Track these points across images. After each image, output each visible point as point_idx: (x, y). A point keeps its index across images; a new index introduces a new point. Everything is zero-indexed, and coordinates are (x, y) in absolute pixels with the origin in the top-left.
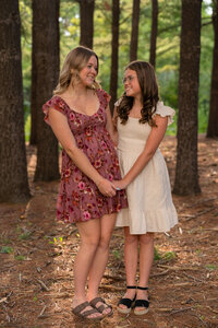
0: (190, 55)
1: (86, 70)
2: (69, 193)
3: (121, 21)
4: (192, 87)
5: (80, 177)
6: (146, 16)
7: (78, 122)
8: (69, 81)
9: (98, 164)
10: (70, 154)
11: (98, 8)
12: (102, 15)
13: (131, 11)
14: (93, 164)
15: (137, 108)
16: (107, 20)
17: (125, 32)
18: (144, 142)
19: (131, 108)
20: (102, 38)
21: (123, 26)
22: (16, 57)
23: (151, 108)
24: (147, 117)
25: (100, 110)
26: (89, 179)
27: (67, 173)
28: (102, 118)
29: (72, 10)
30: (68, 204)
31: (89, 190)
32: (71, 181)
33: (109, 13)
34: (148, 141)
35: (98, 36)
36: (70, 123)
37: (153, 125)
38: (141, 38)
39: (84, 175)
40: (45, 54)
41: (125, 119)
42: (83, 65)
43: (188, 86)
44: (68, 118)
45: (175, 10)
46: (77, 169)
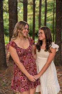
0: (59, 19)
1: (24, 30)
2: (16, 80)
3: (35, 8)
4: (60, 30)
5: (21, 74)
6: (43, 6)
7: (21, 52)
8: (17, 35)
9: (28, 69)
10: (17, 64)
11: (29, 4)
12: (30, 6)
13: (39, 5)
14: (26, 69)
15: (44, 45)
16: (31, 8)
17: (37, 11)
18: (47, 59)
19: (41, 45)
20: (30, 13)
21: (36, 9)
22: (2, 21)
23: (49, 45)
24: (47, 49)
25: (30, 46)
26: (24, 75)
27: (16, 72)
28: (30, 50)
29: (21, 5)
30: (16, 84)
31: (24, 79)
32: (17, 75)
33: (32, 6)
34: (48, 58)
35: (29, 12)
36: (17, 52)
37: (50, 52)
38: (42, 13)
39: (22, 73)
40: (12, 20)
41: (39, 50)
42: (23, 28)
43: (58, 30)
44: (17, 50)
45: (51, 5)
46: (20, 71)
